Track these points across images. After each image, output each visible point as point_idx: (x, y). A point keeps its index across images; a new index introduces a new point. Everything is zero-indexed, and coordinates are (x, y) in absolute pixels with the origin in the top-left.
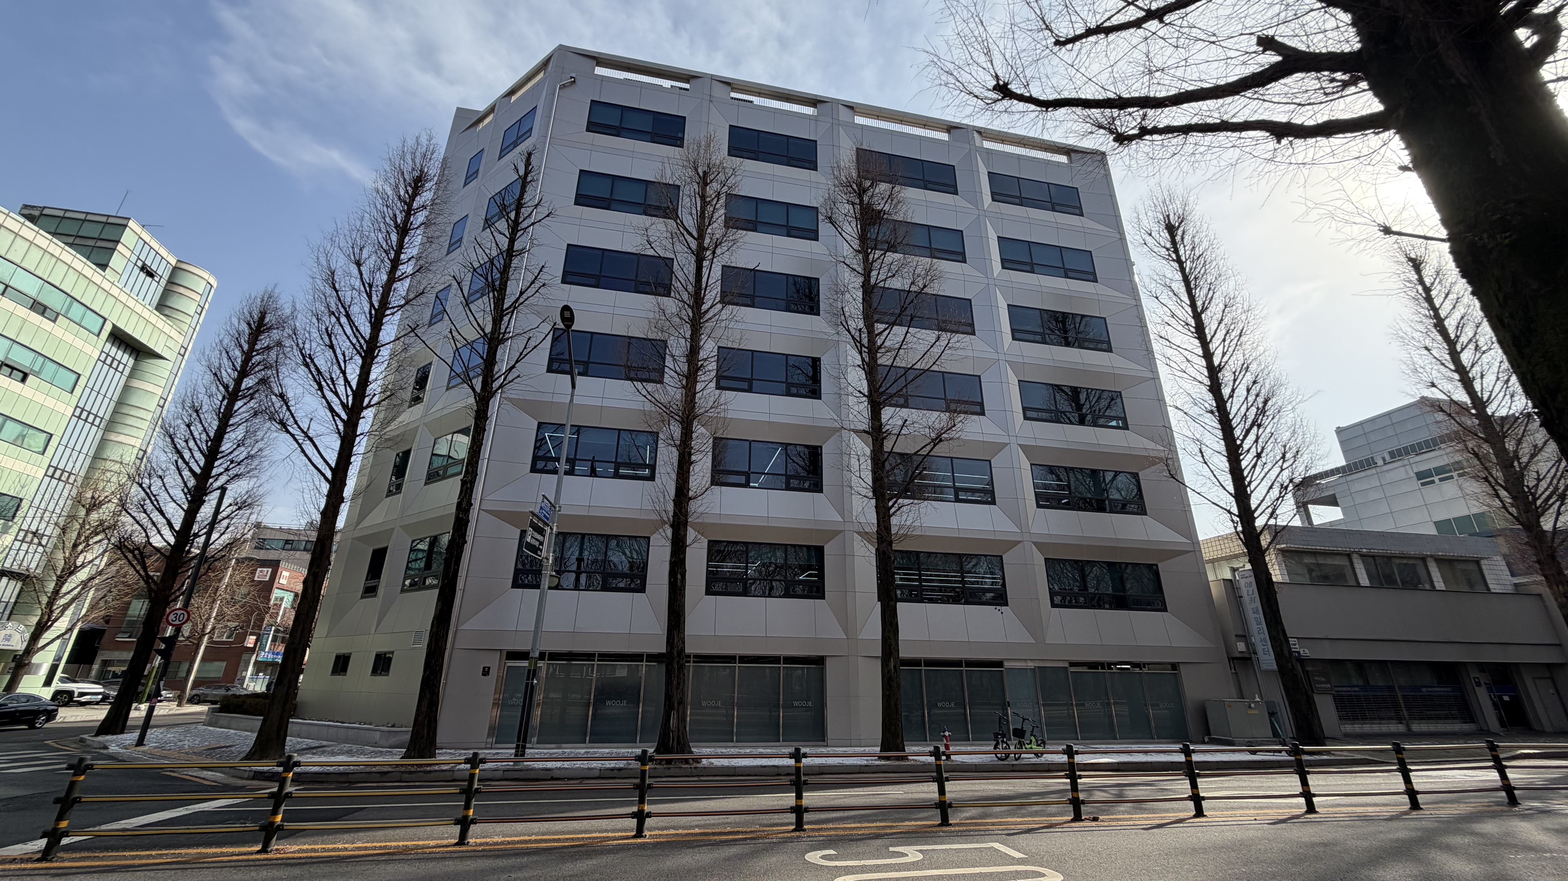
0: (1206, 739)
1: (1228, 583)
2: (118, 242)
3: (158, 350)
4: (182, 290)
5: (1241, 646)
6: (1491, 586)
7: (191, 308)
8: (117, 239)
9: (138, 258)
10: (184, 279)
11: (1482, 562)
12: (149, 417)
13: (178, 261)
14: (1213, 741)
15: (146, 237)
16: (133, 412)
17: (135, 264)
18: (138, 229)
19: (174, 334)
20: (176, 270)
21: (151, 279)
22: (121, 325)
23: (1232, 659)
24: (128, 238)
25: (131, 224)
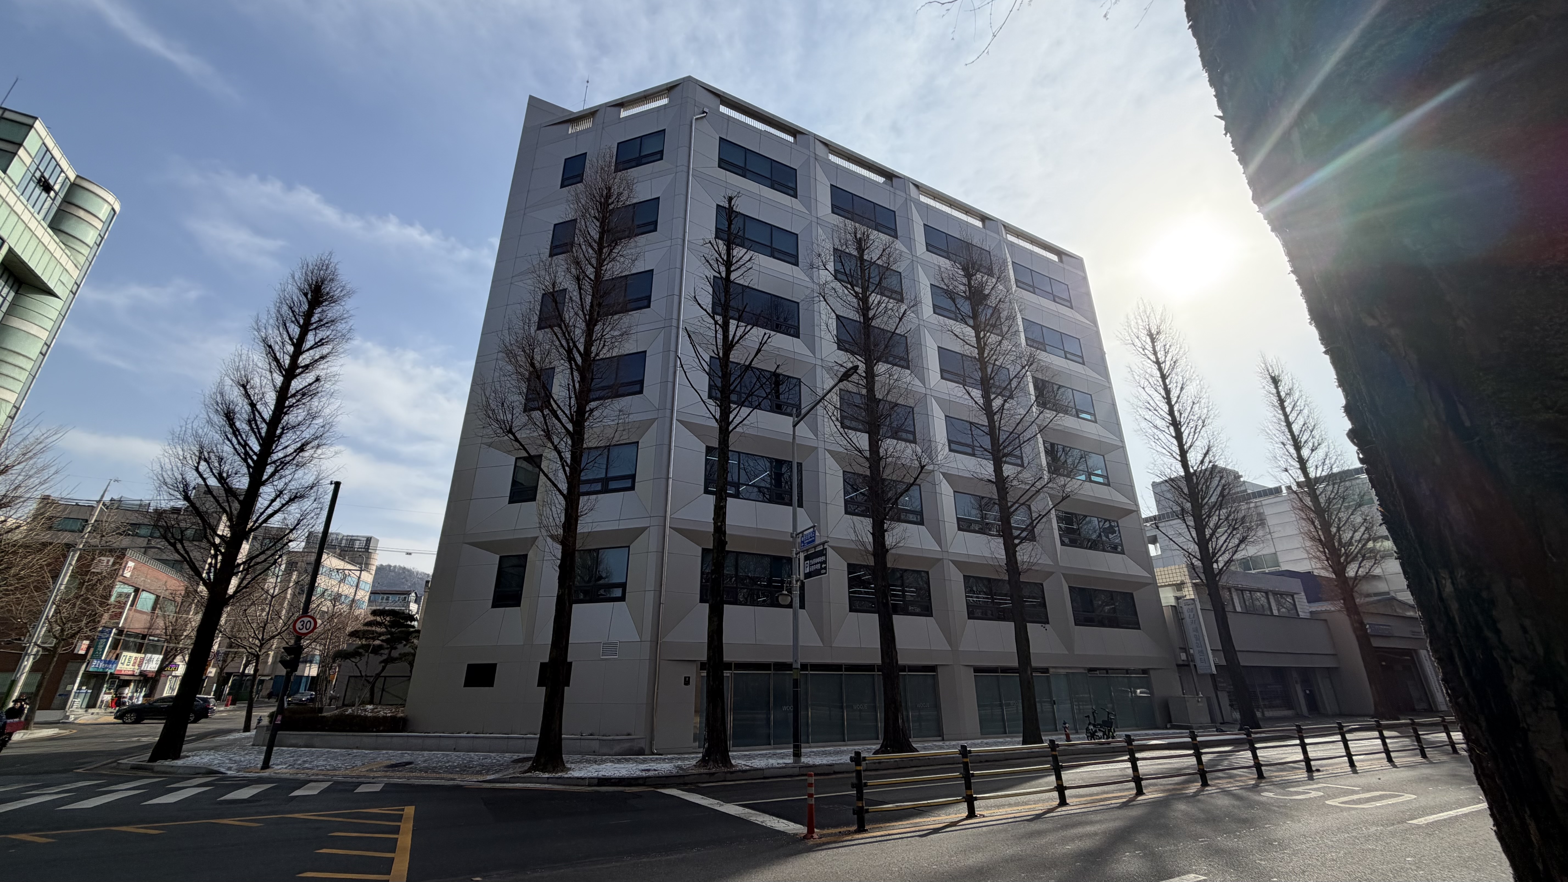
0: (1169, 726)
1: (1174, 608)
2: (20, 145)
3: (51, 285)
4: (81, 213)
5: (1183, 656)
6: (1300, 613)
7: (91, 237)
8: (18, 141)
9: (38, 168)
10: (81, 199)
11: (1295, 596)
12: (28, 365)
13: (78, 176)
14: (1174, 727)
15: (50, 144)
16: (11, 359)
17: (33, 175)
18: (43, 132)
19: (70, 266)
20: (74, 188)
21: (47, 195)
22: (18, 250)
23: (1178, 666)
24: (32, 142)
25: (38, 125)
